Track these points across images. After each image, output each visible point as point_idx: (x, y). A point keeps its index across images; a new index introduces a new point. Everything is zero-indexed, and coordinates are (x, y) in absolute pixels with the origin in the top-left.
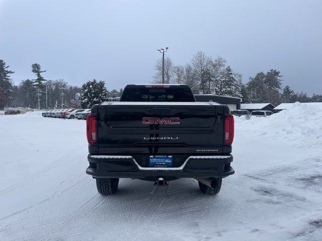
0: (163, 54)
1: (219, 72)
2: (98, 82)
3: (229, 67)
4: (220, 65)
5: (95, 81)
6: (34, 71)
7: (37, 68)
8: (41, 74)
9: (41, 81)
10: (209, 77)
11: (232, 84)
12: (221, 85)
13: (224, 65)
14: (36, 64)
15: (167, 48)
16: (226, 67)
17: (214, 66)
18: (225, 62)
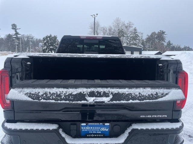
0: (95, 18)
1: (129, 31)
2: (53, 36)
3: (135, 28)
4: (130, 27)
5: (51, 35)
6: (13, 28)
7: (15, 26)
8: (17, 30)
9: (18, 35)
10: (123, 34)
11: (137, 38)
12: (130, 39)
13: (132, 27)
14: (14, 24)
15: (97, 14)
16: (133, 28)
17: (126, 27)
18: (133, 25)
